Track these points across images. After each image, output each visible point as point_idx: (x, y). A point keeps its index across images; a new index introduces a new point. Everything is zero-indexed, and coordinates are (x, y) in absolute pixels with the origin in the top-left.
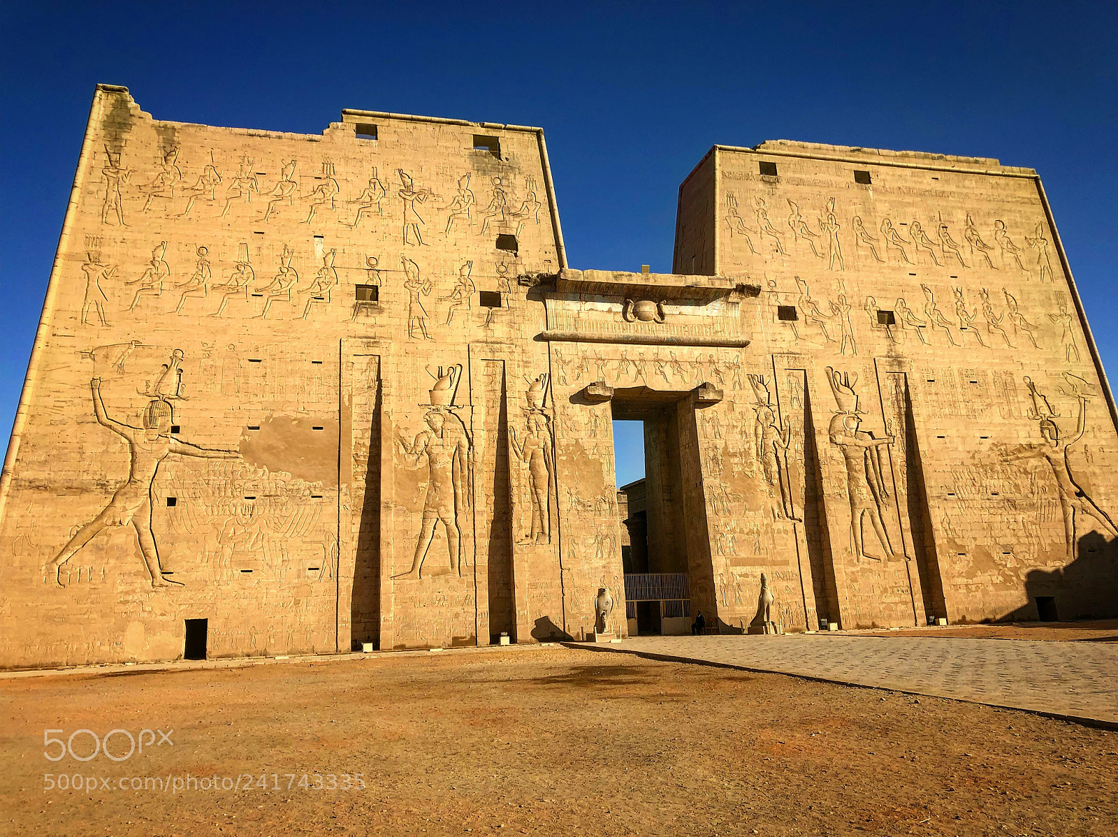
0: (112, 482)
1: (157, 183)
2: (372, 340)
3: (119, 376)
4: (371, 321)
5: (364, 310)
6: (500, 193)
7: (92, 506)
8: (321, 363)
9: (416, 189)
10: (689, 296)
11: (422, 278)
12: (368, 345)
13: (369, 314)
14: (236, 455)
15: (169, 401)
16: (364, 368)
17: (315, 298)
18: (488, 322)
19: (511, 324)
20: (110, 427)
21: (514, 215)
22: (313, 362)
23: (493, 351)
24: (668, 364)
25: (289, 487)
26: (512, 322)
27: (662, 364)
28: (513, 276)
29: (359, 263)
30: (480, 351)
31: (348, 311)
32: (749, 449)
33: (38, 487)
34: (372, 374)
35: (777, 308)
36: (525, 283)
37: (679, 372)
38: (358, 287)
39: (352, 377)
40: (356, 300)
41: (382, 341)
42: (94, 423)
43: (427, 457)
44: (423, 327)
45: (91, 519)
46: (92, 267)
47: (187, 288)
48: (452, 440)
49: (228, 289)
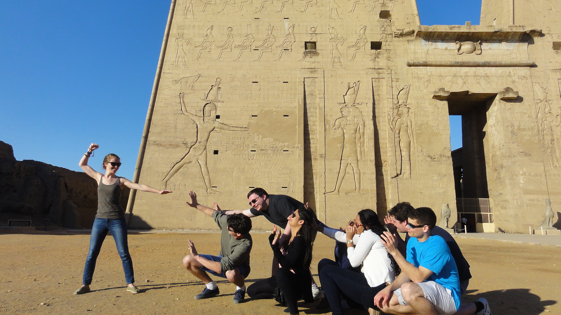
3: (192, 92)
4: (313, 60)
5: (309, 54)
7: (179, 154)
8: (287, 82)
10: (496, 38)
11: (339, 36)
12: (311, 72)
13: (312, 56)
14: (246, 129)
15: (215, 103)
16: (309, 84)
17: (285, 50)
18: (375, 58)
19: (388, 59)
20: (188, 116)
22: (284, 82)
23: (379, 74)
24: (482, 78)
25: (271, 146)
26: (389, 57)
27: (479, 78)
28: (389, 33)
29: (307, 30)
30: (371, 73)
31: (301, 55)
32: (535, 126)
33: (157, 144)
34: (313, 87)
35: (552, 43)
36: (396, 35)
37: (490, 82)
38: (306, 43)
39: (303, 89)
40: (305, 49)
41: (319, 70)
42: (181, 114)
43: (342, 131)
44: (340, 62)
45: (179, 160)
46: (180, 39)
47: (222, 48)
48: (355, 122)
49: (242, 47)
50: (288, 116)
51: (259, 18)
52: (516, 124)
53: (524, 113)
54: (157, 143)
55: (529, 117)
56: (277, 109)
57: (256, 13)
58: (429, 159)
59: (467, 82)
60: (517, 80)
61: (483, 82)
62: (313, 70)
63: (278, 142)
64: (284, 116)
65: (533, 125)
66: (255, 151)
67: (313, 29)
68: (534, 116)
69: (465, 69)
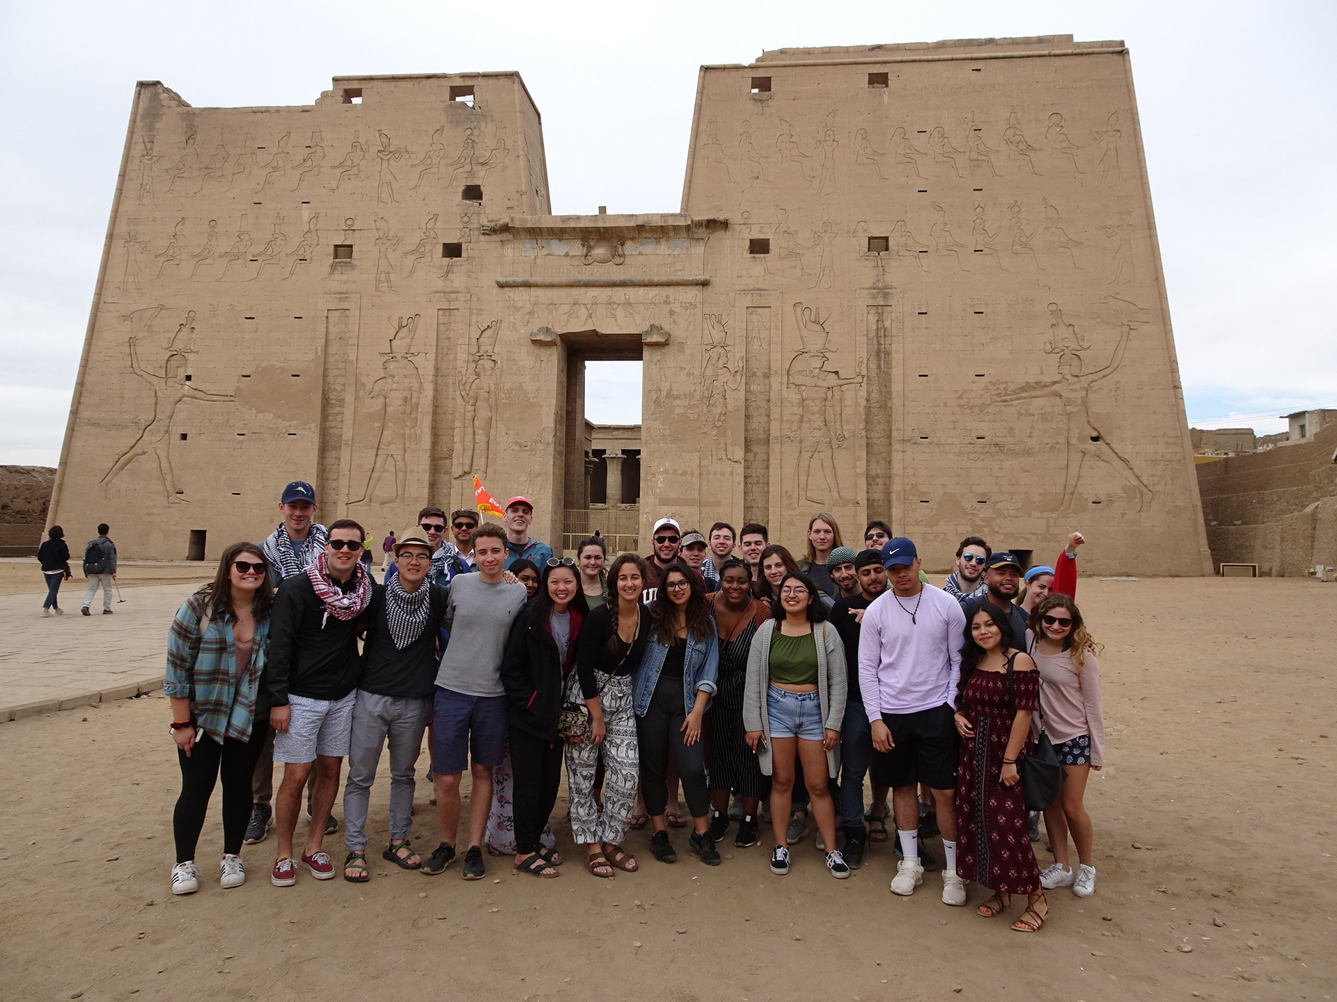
0: (142, 421)
1: (181, 166)
2: (344, 296)
3: (149, 335)
4: (344, 277)
5: (340, 268)
6: (471, 142)
7: (126, 440)
8: (301, 318)
9: (392, 149)
10: (647, 236)
11: (391, 234)
12: (341, 300)
13: (343, 271)
14: (232, 398)
15: (185, 354)
16: (336, 321)
17: (300, 260)
18: (447, 273)
19: (469, 274)
20: (142, 376)
21: (482, 164)
22: (295, 318)
23: (450, 301)
24: (621, 306)
25: (271, 426)
26: (470, 272)
27: (615, 307)
28: (475, 226)
29: (338, 224)
30: (437, 301)
31: (327, 270)
32: (695, 391)
33: (93, 424)
34: (343, 326)
35: (749, 241)
36: (485, 232)
37: (631, 314)
38: (336, 246)
39: (325, 330)
40: (334, 259)
41: (352, 296)
42: (131, 373)
43: (383, 401)
44: (388, 281)
45: (126, 449)
46: (132, 243)
47: (200, 257)
48: (406, 385)
49: (231, 256)
50: (298, 376)
51: (260, 203)
52: (665, 387)
53: (681, 368)
54: (94, 421)
55: (689, 375)
56: (282, 365)
57: (256, 193)
58: (516, 448)
59: (593, 316)
60: (678, 310)
61: (620, 313)
62: (343, 296)
63: (280, 420)
64: (293, 376)
65: (693, 388)
66: (244, 435)
67: (349, 222)
68: (697, 372)
69: (593, 291)
